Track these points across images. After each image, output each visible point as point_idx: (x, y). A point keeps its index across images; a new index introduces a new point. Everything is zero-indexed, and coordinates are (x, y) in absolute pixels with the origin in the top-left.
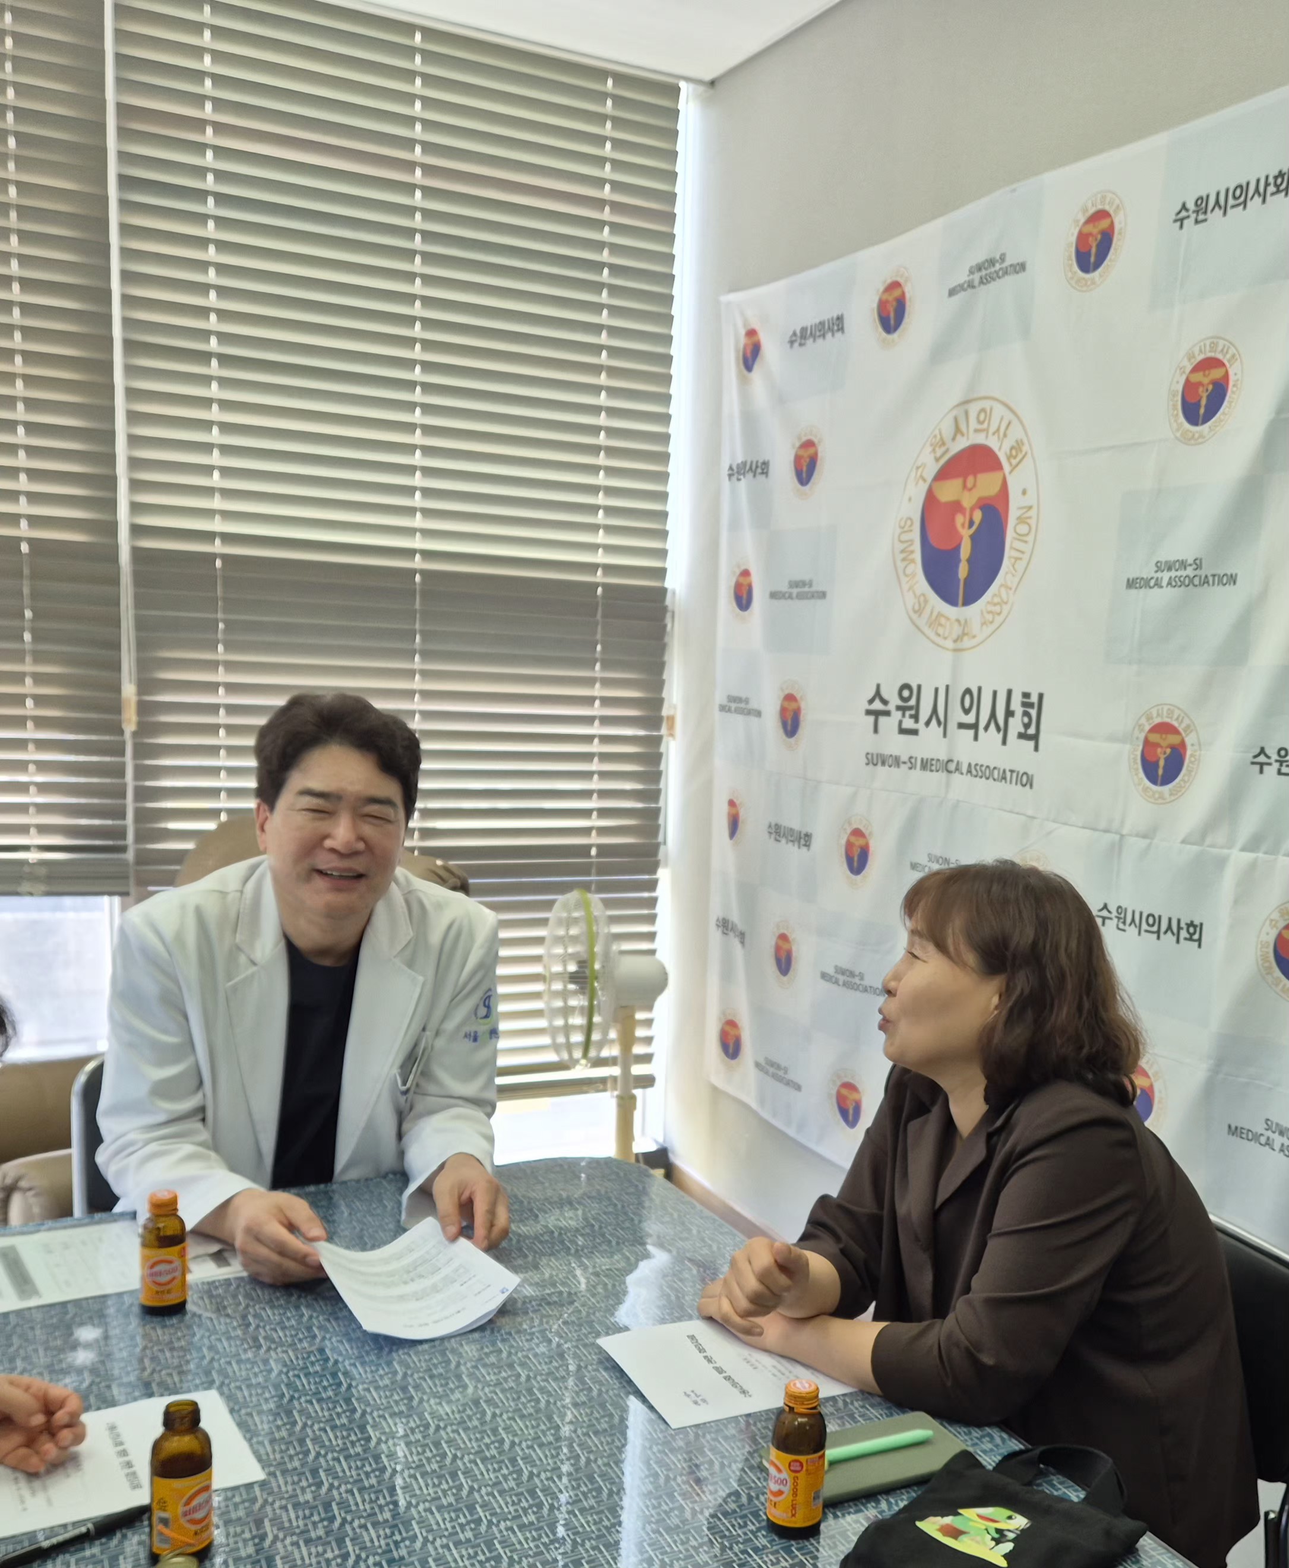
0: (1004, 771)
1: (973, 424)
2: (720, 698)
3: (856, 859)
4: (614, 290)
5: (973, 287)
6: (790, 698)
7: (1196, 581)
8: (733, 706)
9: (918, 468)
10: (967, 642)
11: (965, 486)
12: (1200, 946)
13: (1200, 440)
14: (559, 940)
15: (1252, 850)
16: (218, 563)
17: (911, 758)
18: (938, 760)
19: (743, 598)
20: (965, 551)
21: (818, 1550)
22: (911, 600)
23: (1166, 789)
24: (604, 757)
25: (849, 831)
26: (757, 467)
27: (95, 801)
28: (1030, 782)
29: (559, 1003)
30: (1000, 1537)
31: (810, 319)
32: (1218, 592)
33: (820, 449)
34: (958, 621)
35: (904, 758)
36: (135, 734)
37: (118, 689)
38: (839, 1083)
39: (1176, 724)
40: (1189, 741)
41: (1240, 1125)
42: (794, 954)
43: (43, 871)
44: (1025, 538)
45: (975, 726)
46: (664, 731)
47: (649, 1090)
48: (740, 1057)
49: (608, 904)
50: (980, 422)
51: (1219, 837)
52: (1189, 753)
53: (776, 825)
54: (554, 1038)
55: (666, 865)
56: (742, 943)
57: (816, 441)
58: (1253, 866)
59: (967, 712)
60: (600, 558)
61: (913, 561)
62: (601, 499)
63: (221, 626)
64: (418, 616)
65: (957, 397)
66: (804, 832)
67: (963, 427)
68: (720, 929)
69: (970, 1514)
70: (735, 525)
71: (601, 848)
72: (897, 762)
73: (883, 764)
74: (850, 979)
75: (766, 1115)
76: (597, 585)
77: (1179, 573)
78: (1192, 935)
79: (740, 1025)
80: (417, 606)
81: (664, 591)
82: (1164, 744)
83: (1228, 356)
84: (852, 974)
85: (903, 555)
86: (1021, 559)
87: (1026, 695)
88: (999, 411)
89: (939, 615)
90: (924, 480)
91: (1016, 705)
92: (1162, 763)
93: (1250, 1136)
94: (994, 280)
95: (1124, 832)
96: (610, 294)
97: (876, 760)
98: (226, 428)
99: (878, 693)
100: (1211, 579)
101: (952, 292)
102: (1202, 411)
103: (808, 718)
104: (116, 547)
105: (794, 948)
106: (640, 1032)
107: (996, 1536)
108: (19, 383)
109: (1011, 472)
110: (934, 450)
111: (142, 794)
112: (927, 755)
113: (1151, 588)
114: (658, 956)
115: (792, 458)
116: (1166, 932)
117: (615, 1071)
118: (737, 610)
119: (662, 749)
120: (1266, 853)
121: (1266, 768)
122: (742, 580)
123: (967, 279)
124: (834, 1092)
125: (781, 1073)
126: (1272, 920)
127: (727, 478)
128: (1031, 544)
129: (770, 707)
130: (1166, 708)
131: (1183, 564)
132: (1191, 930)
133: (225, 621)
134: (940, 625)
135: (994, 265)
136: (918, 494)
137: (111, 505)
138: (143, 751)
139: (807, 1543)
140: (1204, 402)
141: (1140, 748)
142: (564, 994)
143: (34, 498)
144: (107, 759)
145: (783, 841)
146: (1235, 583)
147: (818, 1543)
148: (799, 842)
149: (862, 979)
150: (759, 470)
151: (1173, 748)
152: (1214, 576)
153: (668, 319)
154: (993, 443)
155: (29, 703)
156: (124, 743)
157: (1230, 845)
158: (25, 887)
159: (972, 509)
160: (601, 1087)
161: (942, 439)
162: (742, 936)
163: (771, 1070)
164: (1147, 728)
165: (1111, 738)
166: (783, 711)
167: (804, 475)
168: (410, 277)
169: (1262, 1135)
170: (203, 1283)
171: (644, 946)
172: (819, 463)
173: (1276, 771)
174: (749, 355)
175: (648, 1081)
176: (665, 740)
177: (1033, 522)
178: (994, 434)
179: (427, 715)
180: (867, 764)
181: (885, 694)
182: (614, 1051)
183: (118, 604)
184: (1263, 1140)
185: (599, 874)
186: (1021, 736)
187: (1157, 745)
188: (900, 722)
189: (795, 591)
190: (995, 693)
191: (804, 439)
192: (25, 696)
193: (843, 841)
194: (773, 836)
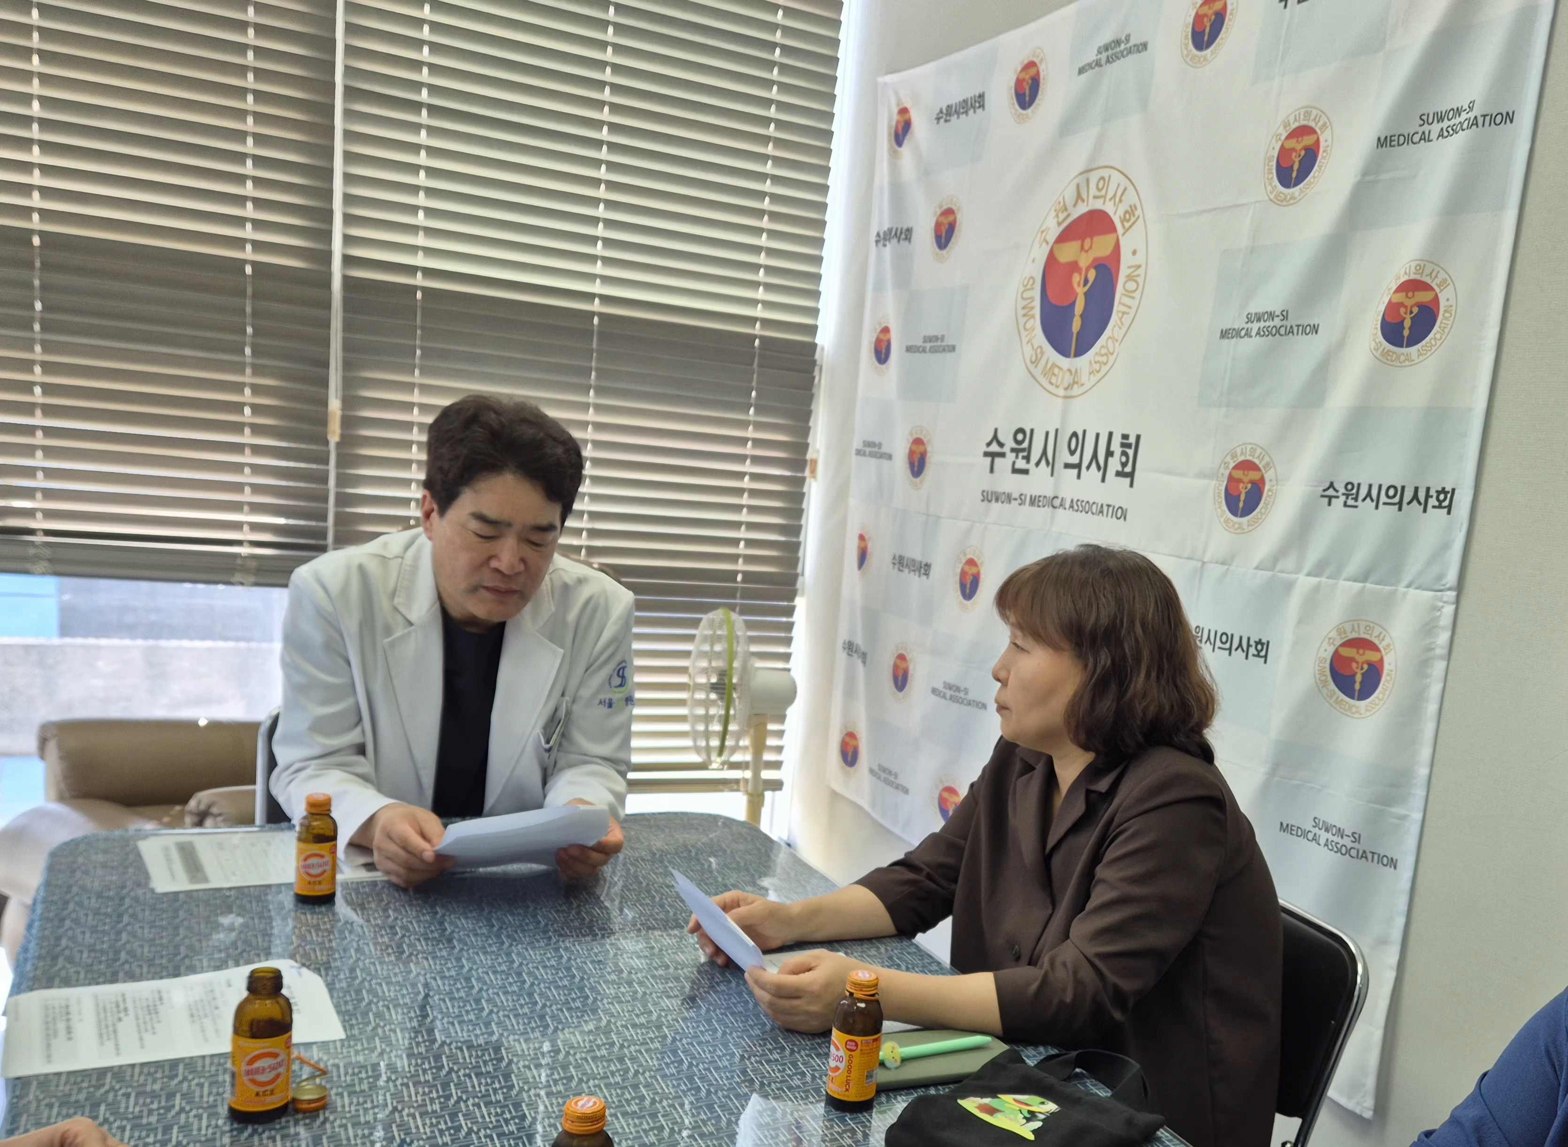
0: (1102, 506)
1: (1093, 191)
2: (857, 444)
3: (968, 586)
4: (783, 68)
5: (1101, 66)
6: (918, 442)
7: (1282, 331)
8: (868, 450)
9: (1043, 232)
10: (1076, 390)
11: (1082, 248)
12: (1265, 662)
13: (1292, 201)
14: (702, 654)
15: (1316, 576)
16: (419, 295)
17: (1021, 495)
18: (1045, 497)
19: (882, 353)
20: (1079, 306)
21: (869, 1121)
22: (1028, 351)
23: (1245, 520)
24: (753, 493)
25: (964, 561)
26: (901, 233)
27: (302, 504)
28: (1124, 516)
29: (701, 711)
30: (1031, 1116)
31: (956, 98)
32: (1301, 341)
33: (959, 216)
34: (1069, 370)
35: (1015, 495)
36: (338, 445)
37: (325, 403)
38: (941, 787)
39: (1257, 461)
40: (1268, 476)
41: (1291, 823)
42: (910, 672)
43: (253, 564)
44: (1133, 295)
45: (1078, 466)
46: (807, 473)
47: (778, 793)
48: (857, 765)
49: (749, 625)
50: (1099, 190)
51: (1289, 563)
52: (1267, 488)
53: (900, 556)
54: (695, 741)
55: (802, 595)
56: (864, 662)
57: (955, 208)
58: (1317, 588)
59: (1072, 453)
60: (759, 312)
61: (1033, 316)
62: (762, 259)
63: (418, 352)
64: (595, 355)
65: (1080, 165)
66: (924, 563)
67: (1084, 196)
68: (846, 651)
69: (1008, 1098)
70: (879, 288)
71: (745, 574)
72: (1009, 498)
73: (997, 500)
74: (956, 694)
75: (875, 815)
76: (755, 337)
77: (1267, 324)
78: (1259, 652)
79: (858, 736)
80: (595, 346)
81: (814, 346)
82: (1246, 479)
83: (1320, 124)
84: (958, 689)
85: (1024, 312)
86: (1128, 313)
87: (1125, 437)
88: (1116, 177)
89: (1054, 365)
90: (1047, 243)
91: (1116, 447)
92: (1243, 497)
93: (1299, 834)
94: (1118, 58)
95: (1205, 560)
96: (780, 72)
97: (991, 497)
98: (432, 172)
99: (995, 437)
100: (1295, 329)
101: (1081, 71)
102: (1294, 174)
103: (933, 459)
104: (329, 275)
105: (911, 667)
106: (771, 742)
107: (1028, 1116)
108: (250, 120)
109: (1123, 235)
110: (1057, 216)
111: (344, 500)
112: (1036, 493)
113: (1241, 337)
114: (792, 673)
115: (933, 224)
116: (1237, 649)
117: (748, 774)
118: (877, 363)
119: (805, 490)
120: (1328, 578)
121: (1333, 500)
122: (882, 336)
123: (1095, 58)
124: (937, 795)
125: (892, 778)
126: (1330, 639)
127: (874, 244)
128: (1137, 301)
129: (900, 450)
130: (1249, 447)
131: (1271, 316)
132: (1259, 647)
133: (422, 348)
134: (1054, 374)
135: (1119, 45)
136: (1041, 254)
137: (327, 236)
138: (344, 460)
139: (860, 1115)
140: (1296, 167)
141: (1225, 483)
142: (706, 703)
143: (258, 224)
144: (314, 466)
145: (906, 570)
146: (1316, 332)
147: (871, 1116)
148: (920, 571)
149: (966, 693)
150: (903, 236)
151: (1253, 483)
152: (1298, 326)
153: (831, 98)
154: (1109, 208)
155: (247, 411)
156: (328, 453)
157: (1298, 571)
158: (237, 577)
159: (1088, 269)
160: (735, 787)
161: (1065, 205)
162: (864, 656)
163: (883, 775)
164: (1232, 465)
165: (1201, 475)
166: (911, 453)
167: (943, 240)
168: (602, 45)
169: (1309, 831)
170: (352, 883)
171: (780, 665)
172: (957, 228)
173: (1342, 504)
174: (900, 128)
175: (777, 785)
176: (807, 481)
177: (1140, 280)
178: (1111, 199)
179: (598, 445)
180: (983, 501)
181: (1001, 438)
182: (748, 757)
183: (328, 327)
184: (1310, 836)
185: (742, 598)
186: (1119, 474)
187: (1240, 481)
188: (1014, 463)
189: (928, 345)
190: (1098, 435)
191: (945, 207)
192: (244, 404)
193: (959, 571)
194: (897, 567)
